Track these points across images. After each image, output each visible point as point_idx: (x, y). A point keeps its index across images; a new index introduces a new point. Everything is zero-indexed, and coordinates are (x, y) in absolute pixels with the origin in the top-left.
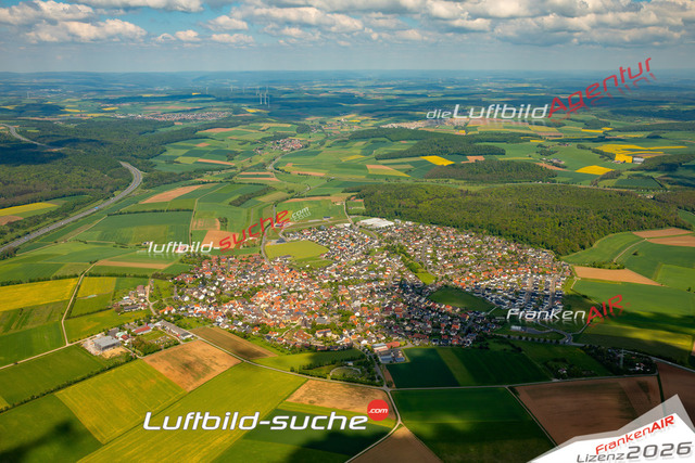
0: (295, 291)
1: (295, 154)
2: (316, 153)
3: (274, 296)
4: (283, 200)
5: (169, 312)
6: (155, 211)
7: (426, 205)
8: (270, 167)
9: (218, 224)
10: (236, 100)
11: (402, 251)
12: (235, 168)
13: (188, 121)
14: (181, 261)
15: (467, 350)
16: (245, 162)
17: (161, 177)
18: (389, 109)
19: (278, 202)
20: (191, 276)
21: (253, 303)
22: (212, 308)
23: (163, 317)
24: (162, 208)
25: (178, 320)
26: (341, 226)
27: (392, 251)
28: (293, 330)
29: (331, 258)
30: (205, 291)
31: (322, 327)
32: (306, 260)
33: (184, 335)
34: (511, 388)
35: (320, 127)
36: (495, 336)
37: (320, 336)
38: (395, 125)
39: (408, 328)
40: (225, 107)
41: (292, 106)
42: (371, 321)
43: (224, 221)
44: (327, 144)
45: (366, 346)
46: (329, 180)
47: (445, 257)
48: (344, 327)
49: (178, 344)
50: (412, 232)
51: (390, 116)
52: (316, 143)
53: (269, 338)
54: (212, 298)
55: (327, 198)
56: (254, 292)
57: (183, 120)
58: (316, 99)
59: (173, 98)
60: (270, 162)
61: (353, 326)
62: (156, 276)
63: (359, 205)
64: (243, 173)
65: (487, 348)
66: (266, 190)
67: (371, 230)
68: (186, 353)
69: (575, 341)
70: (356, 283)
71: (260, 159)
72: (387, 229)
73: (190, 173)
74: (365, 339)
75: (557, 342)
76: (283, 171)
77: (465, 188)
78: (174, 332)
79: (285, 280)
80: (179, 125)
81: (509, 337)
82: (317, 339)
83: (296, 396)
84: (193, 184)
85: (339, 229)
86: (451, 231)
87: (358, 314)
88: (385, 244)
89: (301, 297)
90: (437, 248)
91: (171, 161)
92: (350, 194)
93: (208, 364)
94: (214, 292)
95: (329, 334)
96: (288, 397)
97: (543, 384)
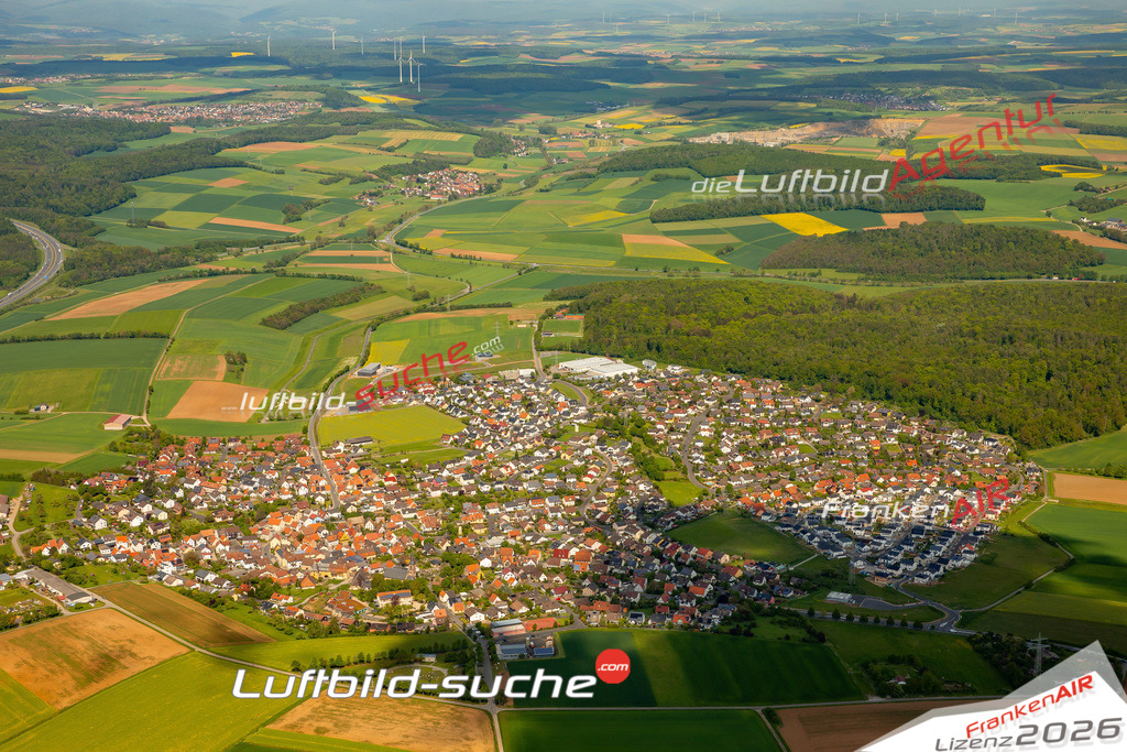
0: (358, 514)
1: (460, 205)
2: (508, 206)
3: (308, 522)
4: (396, 315)
5: (53, 551)
6: (79, 337)
7: (734, 330)
8: (387, 239)
9: (223, 366)
10: (339, 72)
11: (639, 430)
12: (300, 239)
13: (209, 123)
14: (113, 447)
15: (704, 636)
16: (329, 227)
17: (110, 258)
18: (729, 96)
19: (382, 320)
20: (124, 478)
21: (255, 537)
22: (157, 546)
23: (37, 561)
24: (96, 331)
25: (70, 569)
26: (508, 374)
27: (612, 429)
28: (328, 594)
29: (466, 444)
30: (147, 508)
31: (393, 586)
32: (403, 451)
33: (72, 597)
34: (770, 714)
35: (537, 142)
36: (779, 612)
37: (382, 603)
38: (727, 137)
39: (587, 592)
40: (306, 88)
41: (478, 88)
42: (508, 576)
43: (237, 362)
44: (540, 185)
45: (478, 625)
46: (525, 270)
47: (743, 449)
48: (446, 587)
49: (55, 614)
50: (676, 389)
51: (722, 113)
52: (517, 180)
53: (268, 606)
54: (160, 524)
55: (500, 312)
56: (261, 513)
57: (197, 122)
58: (547, 69)
59: (182, 63)
60: (389, 227)
61: (467, 586)
62: (42, 477)
63: (573, 327)
64: (318, 253)
65: (748, 634)
66: (359, 291)
67: (580, 384)
68: (72, 633)
69: (962, 625)
70: (505, 499)
71: (365, 219)
72: (616, 382)
73: (185, 251)
74: (483, 611)
75: (918, 625)
76: (415, 248)
77: (848, 291)
78: (55, 589)
79: (342, 488)
80: (181, 134)
81: (811, 613)
82: (377, 611)
83: (290, 718)
84: (187, 277)
85: (504, 382)
86: (770, 387)
87: (486, 563)
88: (600, 415)
89: (370, 525)
90: (727, 426)
91: (143, 221)
92: (555, 304)
93: (113, 655)
94: (169, 511)
95: (405, 601)
96: (272, 721)
97: (846, 706)
